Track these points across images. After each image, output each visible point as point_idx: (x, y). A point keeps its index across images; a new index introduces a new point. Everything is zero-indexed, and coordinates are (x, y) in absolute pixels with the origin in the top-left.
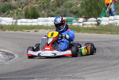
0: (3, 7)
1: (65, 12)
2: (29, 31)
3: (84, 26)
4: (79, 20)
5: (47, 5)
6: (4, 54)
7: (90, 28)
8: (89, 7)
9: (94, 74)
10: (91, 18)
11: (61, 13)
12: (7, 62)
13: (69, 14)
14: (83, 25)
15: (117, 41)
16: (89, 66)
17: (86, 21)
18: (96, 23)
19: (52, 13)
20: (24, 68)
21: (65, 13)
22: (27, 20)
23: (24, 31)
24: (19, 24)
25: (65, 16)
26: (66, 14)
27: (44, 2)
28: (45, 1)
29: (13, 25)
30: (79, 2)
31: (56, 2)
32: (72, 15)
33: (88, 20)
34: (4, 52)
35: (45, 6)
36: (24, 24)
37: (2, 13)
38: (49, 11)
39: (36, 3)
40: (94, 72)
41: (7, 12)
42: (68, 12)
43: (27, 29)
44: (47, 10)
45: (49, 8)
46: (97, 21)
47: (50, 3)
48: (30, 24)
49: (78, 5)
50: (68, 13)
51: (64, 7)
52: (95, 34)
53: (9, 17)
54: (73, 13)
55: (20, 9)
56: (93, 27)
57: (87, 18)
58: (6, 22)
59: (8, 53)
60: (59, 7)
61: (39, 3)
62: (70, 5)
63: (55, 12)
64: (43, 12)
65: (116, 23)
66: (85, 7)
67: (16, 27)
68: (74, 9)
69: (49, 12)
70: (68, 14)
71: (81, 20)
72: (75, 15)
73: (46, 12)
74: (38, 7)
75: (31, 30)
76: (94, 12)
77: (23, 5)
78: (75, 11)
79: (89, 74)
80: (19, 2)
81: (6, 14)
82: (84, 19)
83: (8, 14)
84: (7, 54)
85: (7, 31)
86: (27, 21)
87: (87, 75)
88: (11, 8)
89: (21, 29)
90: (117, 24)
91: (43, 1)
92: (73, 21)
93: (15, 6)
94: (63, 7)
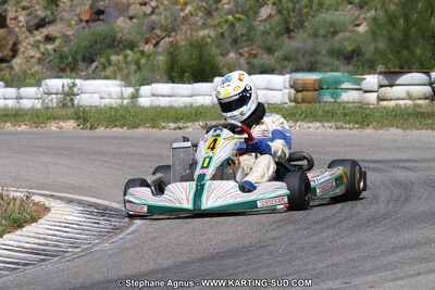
0: (86, 43)
1: (311, 55)
2: (181, 125)
3: (382, 103)
4: (364, 82)
5: (244, 31)
6: (91, 213)
7: (407, 107)
8: (398, 35)
9: (423, 277)
10: (409, 75)
11: (296, 60)
12: (102, 242)
14: (380, 99)
16: (404, 248)
17: (391, 86)
18: (428, 90)
19: (266, 59)
20: (165, 263)
21: (313, 59)
22: (173, 89)
23: (164, 128)
24: (144, 102)
25: (311, 68)
26: (316, 62)
27: (236, 18)
28: (237, 15)
29: (121, 106)
30: (363, 16)
31: (277, 18)
32: (336, 63)
33: (397, 82)
34: (91, 205)
35: (239, 33)
36: (163, 102)
37: (81, 65)
38: (254, 52)
39: (204, 24)
40: (422, 271)
41: (102, 60)
42: (323, 52)
43: (177, 120)
44: (246, 49)
45: (252, 40)
46: (430, 84)
47: (257, 23)
48: (188, 100)
49: (358, 25)
50: (324, 56)
51: (309, 36)
52: (424, 132)
53: (107, 78)
54: (341, 58)
55: (148, 48)
56: (415, 105)
57: (391, 75)
58: (97, 96)
59: (106, 208)
60: (290, 38)
61: (215, 23)
62: (332, 30)
63: (276, 54)
64: (232, 55)
66: (385, 33)
67: (136, 115)
68: (344, 40)
69: (255, 56)
70: (325, 60)
71: (371, 80)
72: (349, 63)
73: (241, 55)
74: (213, 41)
75: (189, 124)
76: (419, 51)
77: (157, 31)
78: (349, 49)
79: (405, 277)
80: (142, 24)
81: (97, 67)
82: (381, 77)
83: (104, 68)
84: (105, 212)
85: (101, 130)
86: (175, 92)
87: (400, 282)
88: (114, 43)
89: (153, 120)
91: (230, 17)
93: (132, 37)
94: (305, 35)
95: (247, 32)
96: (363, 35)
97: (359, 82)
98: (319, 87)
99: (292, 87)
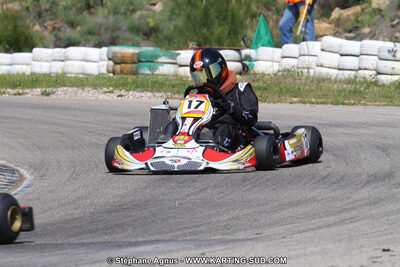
1: (113, 31)
2: (20, 91)
4: (179, 57)
5: (47, 5)
8: (198, 14)
11: (99, 34)
13: (127, 35)
15: (337, 126)
18: (239, 65)
21: (115, 34)
23: (4, 93)
26: (118, 37)
32: (137, 38)
35: (43, 7)
38: (57, 26)
42: (124, 28)
43: (14, 86)
44: (48, 22)
45: (55, 14)
46: (241, 61)
49: (154, 5)
50: (125, 31)
51: (109, 13)
60: (91, 14)
62: (131, 8)
63: (79, 28)
64: (37, 28)
65: (308, 69)
69: (59, 29)
71: (185, 55)
72: (148, 39)
73: (46, 28)
75: (27, 90)
90: (311, 71)
92: (160, 60)
94: (106, 11)
95: (51, 7)
96: (159, 13)
97: (174, 56)
98: (138, 60)
99: (110, 59)
